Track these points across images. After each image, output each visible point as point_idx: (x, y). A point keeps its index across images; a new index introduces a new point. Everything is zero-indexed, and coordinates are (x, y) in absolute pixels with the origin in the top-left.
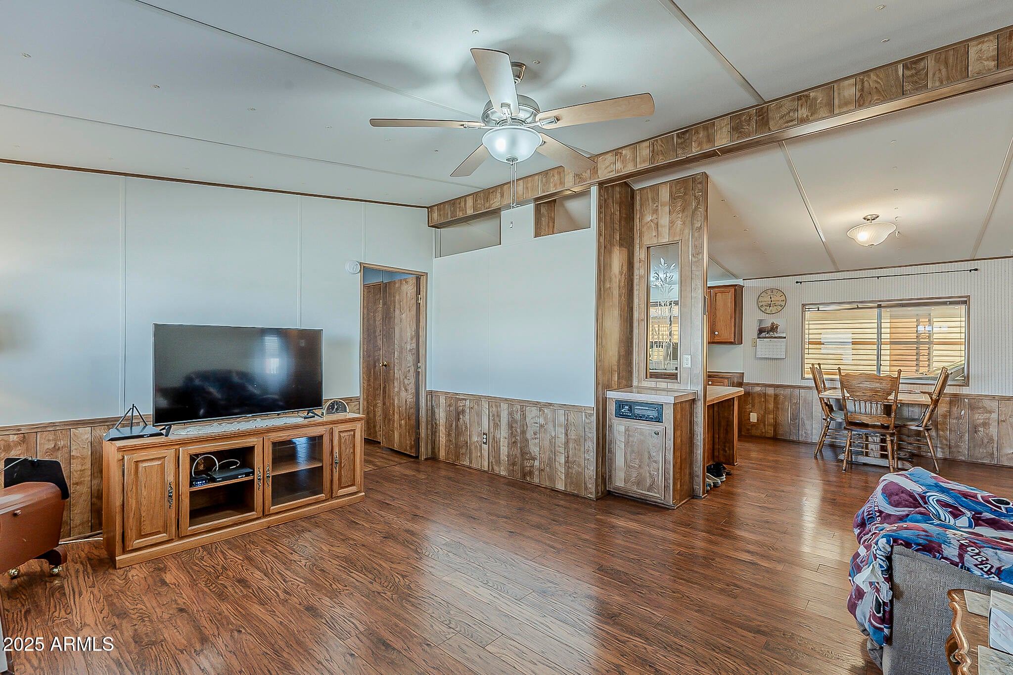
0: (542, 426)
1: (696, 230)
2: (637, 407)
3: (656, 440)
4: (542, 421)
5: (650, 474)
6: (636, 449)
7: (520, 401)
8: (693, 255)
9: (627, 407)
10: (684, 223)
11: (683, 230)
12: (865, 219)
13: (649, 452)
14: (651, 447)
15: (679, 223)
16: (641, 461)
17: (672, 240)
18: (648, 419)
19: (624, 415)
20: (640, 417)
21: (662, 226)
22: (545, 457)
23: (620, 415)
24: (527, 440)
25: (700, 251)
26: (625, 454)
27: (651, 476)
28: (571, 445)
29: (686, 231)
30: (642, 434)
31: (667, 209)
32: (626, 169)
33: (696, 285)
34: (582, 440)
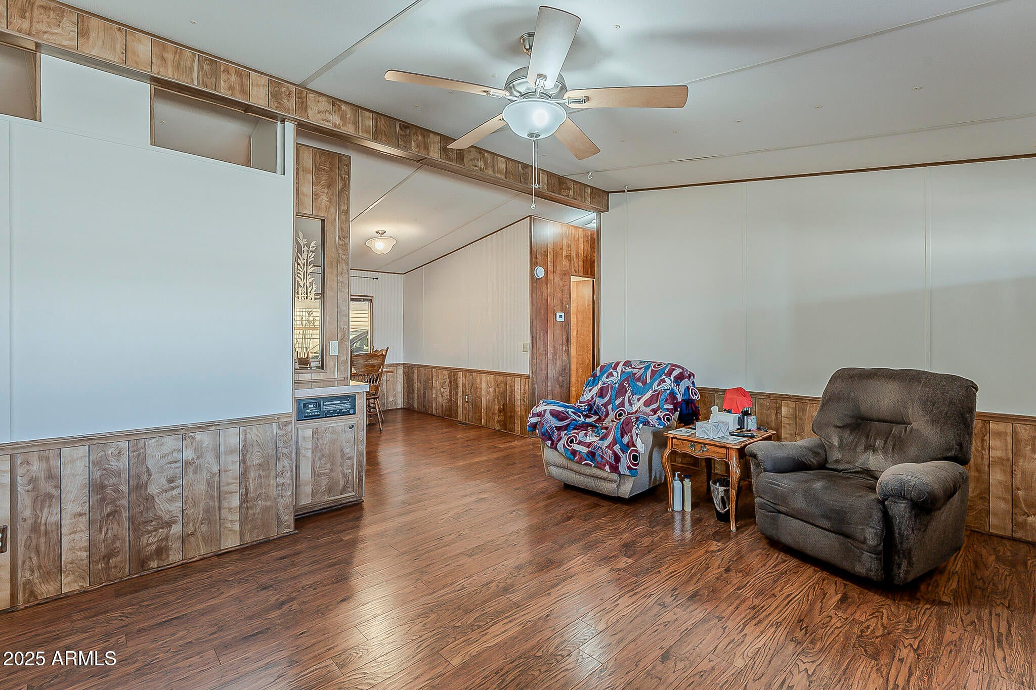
0: (188, 464)
1: (343, 212)
2: (327, 403)
3: (350, 434)
4: (189, 454)
5: (343, 474)
6: (326, 451)
7: (126, 435)
8: (339, 238)
9: (312, 406)
10: (330, 201)
11: (329, 208)
12: (376, 232)
13: (342, 450)
14: (344, 444)
15: (324, 198)
16: (333, 464)
17: (316, 214)
18: (341, 413)
19: (312, 416)
20: (329, 414)
21: (303, 194)
22: (198, 512)
23: (305, 417)
24: (150, 498)
25: (347, 235)
26: (313, 462)
27: (344, 475)
28: (252, 475)
29: (332, 210)
30: (334, 432)
31: (310, 177)
32: (345, 128)
33: (343, 269)
34: (272, 461)
